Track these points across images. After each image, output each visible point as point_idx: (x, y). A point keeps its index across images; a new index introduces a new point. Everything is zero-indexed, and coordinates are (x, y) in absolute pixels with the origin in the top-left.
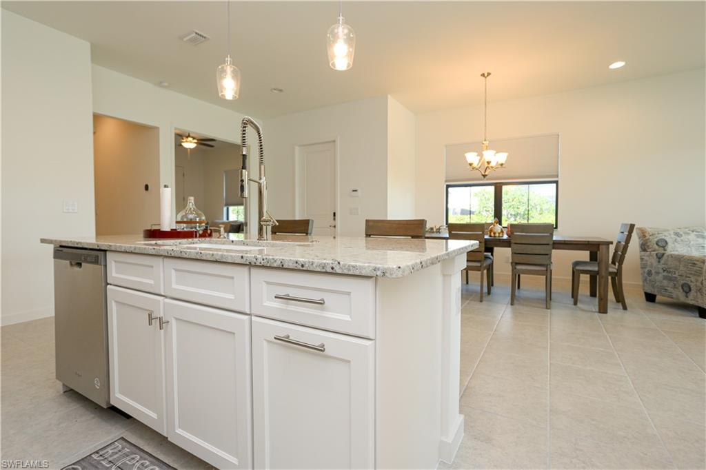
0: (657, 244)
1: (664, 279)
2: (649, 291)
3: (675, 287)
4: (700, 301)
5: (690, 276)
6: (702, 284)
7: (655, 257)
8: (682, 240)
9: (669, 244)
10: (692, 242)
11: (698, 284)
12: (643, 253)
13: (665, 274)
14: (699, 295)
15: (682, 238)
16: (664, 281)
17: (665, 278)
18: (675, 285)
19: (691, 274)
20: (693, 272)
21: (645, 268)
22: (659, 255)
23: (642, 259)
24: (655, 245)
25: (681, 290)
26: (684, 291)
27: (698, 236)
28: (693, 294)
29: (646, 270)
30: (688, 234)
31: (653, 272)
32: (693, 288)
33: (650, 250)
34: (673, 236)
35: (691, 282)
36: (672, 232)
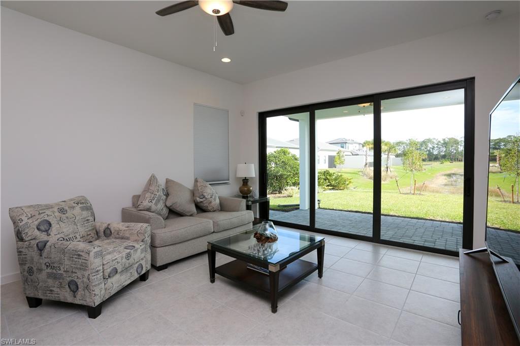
0: (38, 229)
1: (48, 277)
2: (32, 295)
3: (61, 286)
4: (88, 300)
5: (77, 271)
6: (89, 279)
7: (36, 249)
8: (67, 218)
9: (53, 225)
10: (77, 218)
11: (85, 280)
12: (20, 243)
13: (49, 270)
14: (87, 294)
15: (67, 215)
16: (49, 280)
17: (49, 275)
18: (61, 284)
19: (77, 268)
20: (79, 266)
21: (25, 264)
22: (40, 245)
23: (20, 252)
24: (36, 230)
25: (68, 290)
26: (71, 290)
27: (83, 209)
28: (80, 292)
29: (26, 267)
30: (73, 207)
31: (35, 269)
32: (81, 286)
33: (30, 238)
34: (57, 214)
35: (78, 278)
36: (56, 209)
